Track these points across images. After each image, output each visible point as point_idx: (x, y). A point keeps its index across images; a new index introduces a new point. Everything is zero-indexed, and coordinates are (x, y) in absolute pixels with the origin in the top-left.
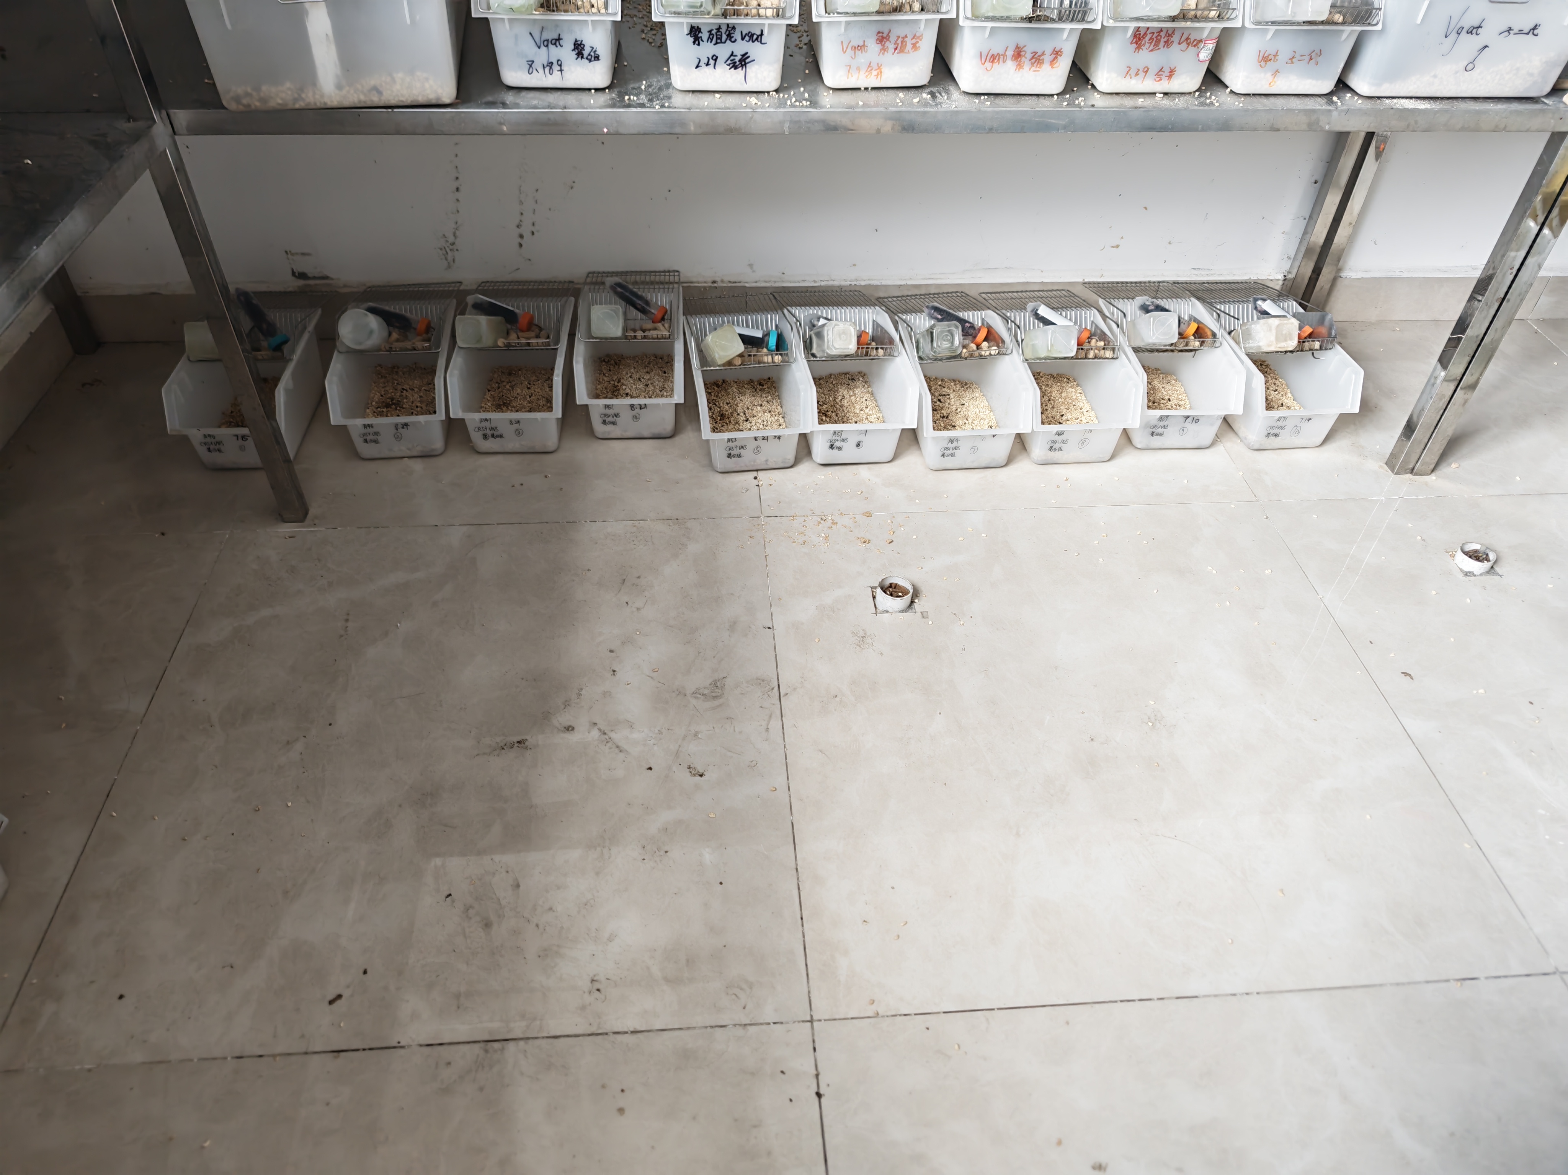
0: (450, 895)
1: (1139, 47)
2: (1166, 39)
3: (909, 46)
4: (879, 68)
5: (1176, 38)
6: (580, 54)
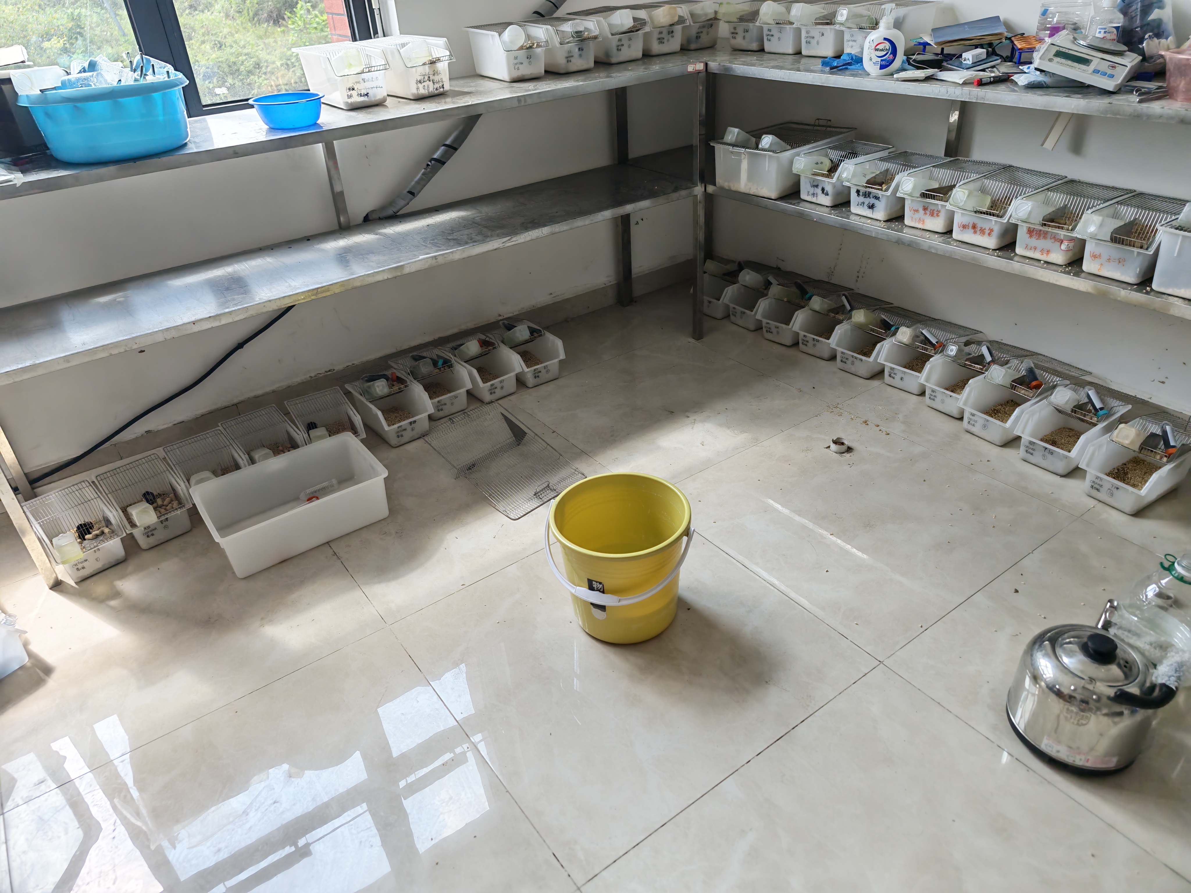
1: (1031, 236)
3: (935, 215)
4: (923, 221)
5: (1049, 236)
6: (823, 192)
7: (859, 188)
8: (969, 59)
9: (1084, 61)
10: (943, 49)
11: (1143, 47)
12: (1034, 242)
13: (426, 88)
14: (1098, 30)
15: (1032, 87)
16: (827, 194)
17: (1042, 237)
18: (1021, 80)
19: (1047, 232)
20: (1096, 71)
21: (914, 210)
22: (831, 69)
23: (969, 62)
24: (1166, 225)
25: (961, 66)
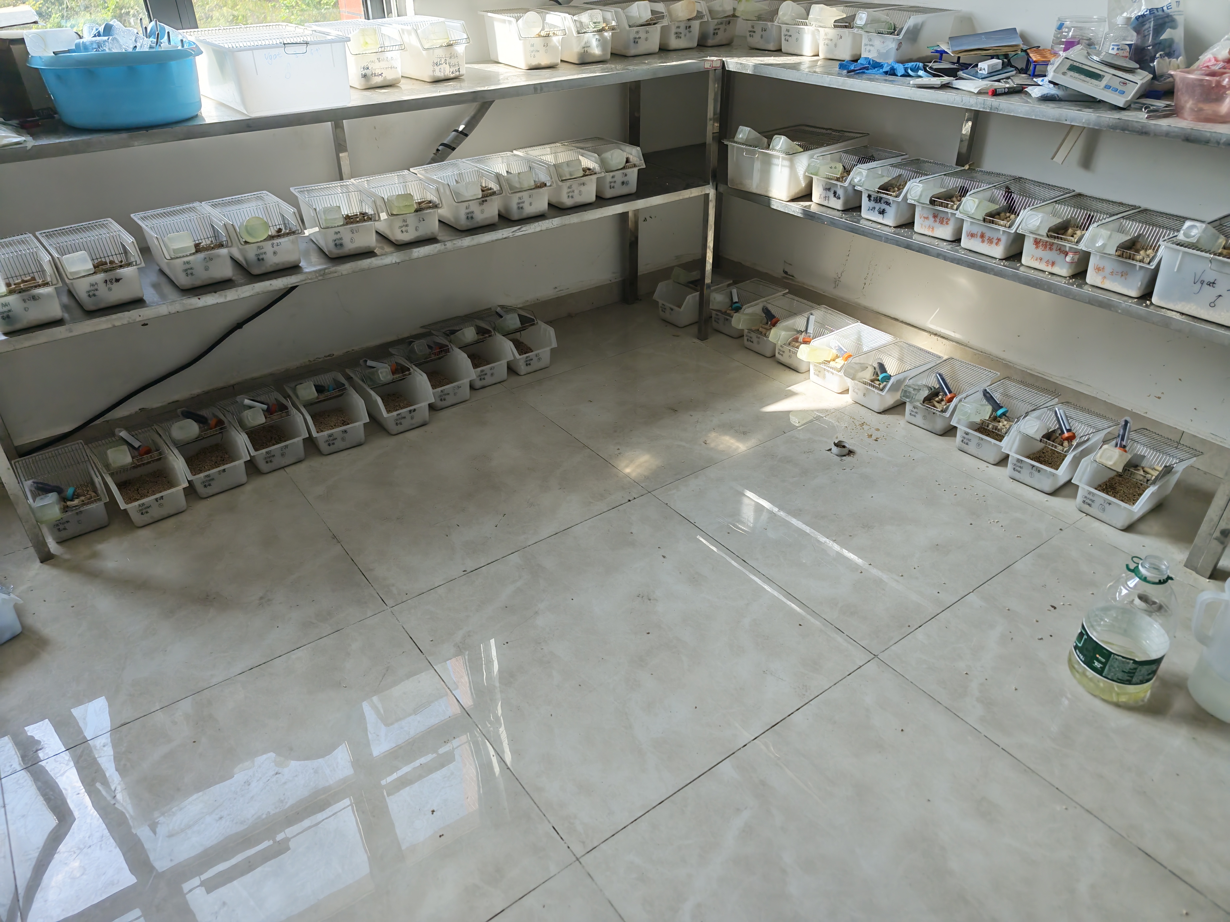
1: (1037, 247)
2: (1049, 245)
3: (945, 223)
4: (933, 228)
5: (1054, 247)
6: (835, 196)
7: (870, 193)
8: (984, 69)
9: (1095, 76)
10: (959, 58)
11: (1154, 66)
12: (1040, 252)
13: (442, 71)
14: (1112, 47)
15: (1046, 99)
16: (839, 198)
17: (1048, 248)
18: (1035, 92)
19: (1053, 243)
20: (1107, 87)
21: (924, 218)
22: (849, 72)
23: (985, 72)
24: (1168, 241)
25: (976, 75)
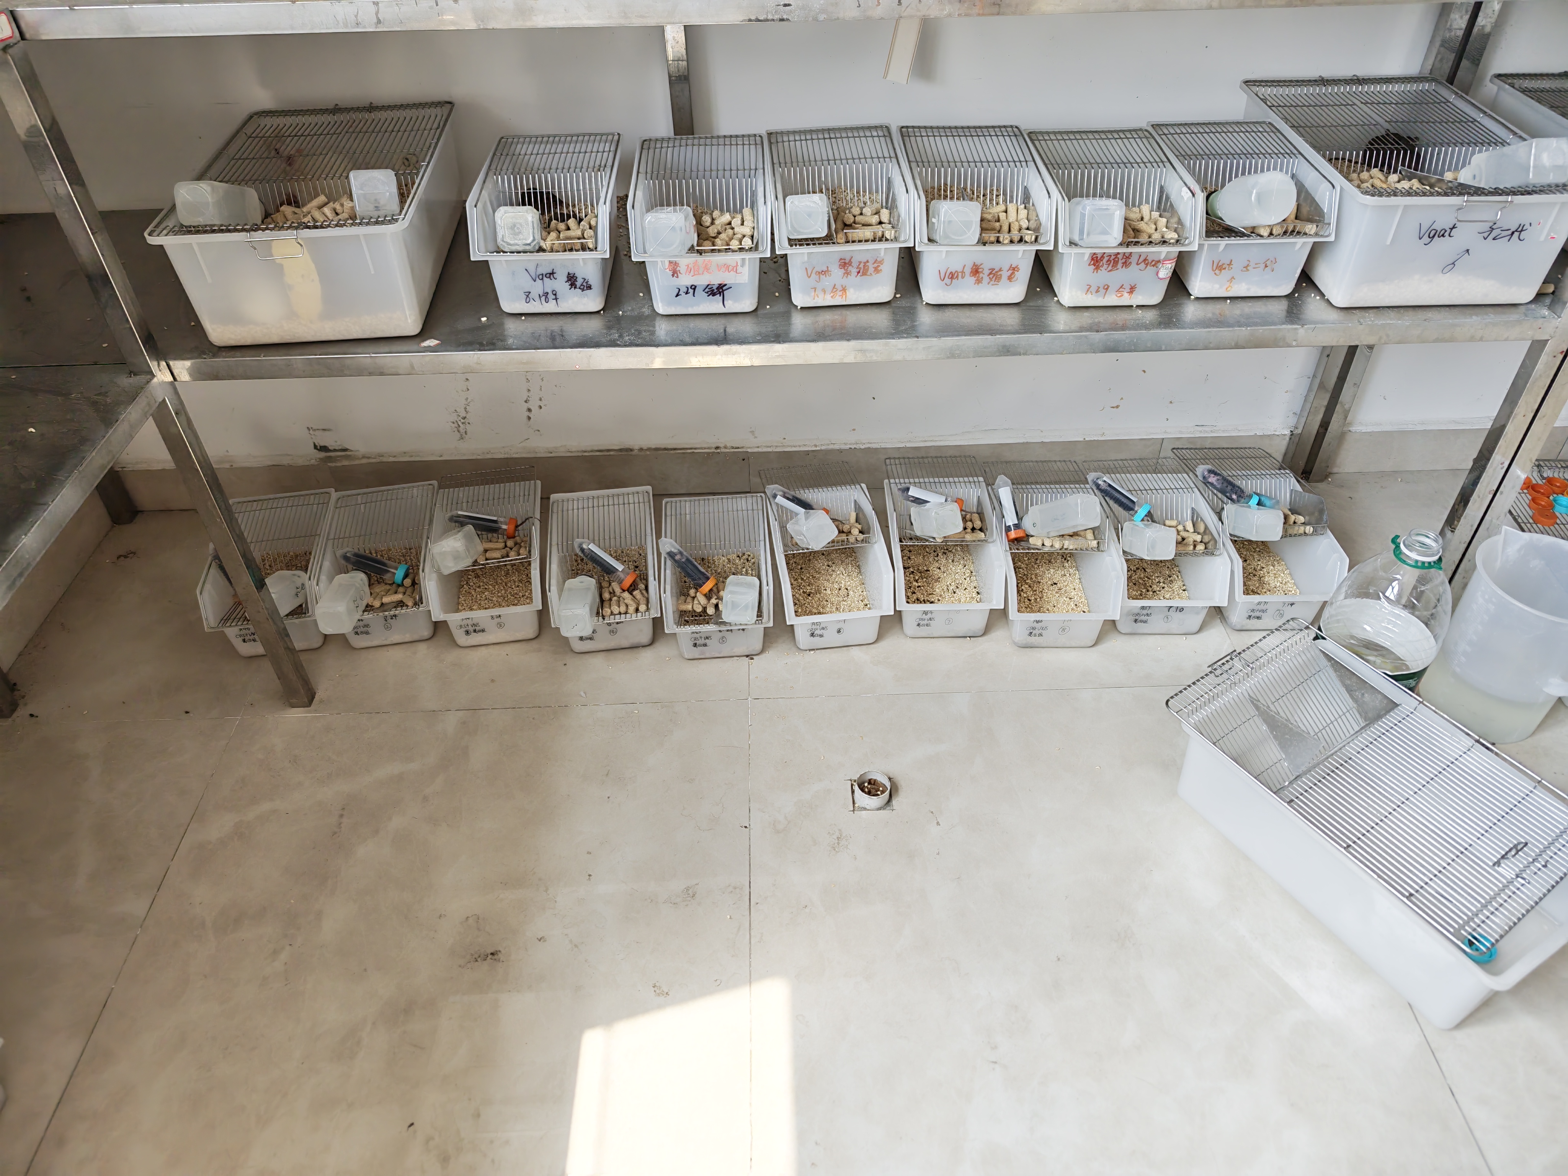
0: (412, 1124)
1: (1097, 268)
2: (1124, 260)
3: (871, 270)
4: (844, 289)
5: (1134, 260)
17: (1120, 265)
